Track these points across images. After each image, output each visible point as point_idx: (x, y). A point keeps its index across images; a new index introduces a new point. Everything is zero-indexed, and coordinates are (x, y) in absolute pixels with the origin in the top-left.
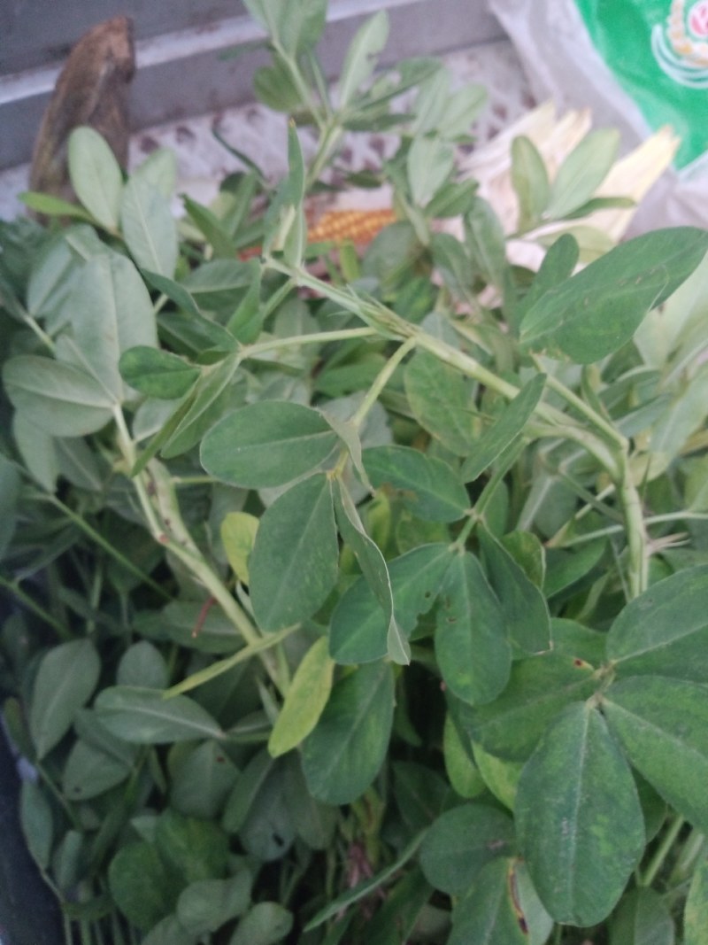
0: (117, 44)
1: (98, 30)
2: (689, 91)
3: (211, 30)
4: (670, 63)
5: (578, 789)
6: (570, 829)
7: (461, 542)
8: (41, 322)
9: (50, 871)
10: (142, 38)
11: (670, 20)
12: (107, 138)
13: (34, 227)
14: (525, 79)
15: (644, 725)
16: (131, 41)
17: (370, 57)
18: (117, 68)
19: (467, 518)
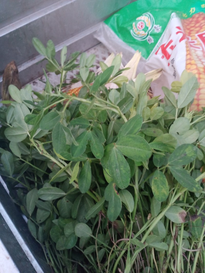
0: (13, 67)
1: (9, 65)
2: (142, 41)
3: (34, 59)
4: (137, 37)
5: (117, 163)
6: (118, 171)
7: (90, 130)
8: (11, 124)
9: (38, 239)
10: (19, 65)
11: (133, 28)
12: (16, 86)
13: (5, 107)
14: (108, 50)
15: (122, 147)
16: (15, 65)
17: (65, 55)
18: (14, 71)
19: (90, 126)
